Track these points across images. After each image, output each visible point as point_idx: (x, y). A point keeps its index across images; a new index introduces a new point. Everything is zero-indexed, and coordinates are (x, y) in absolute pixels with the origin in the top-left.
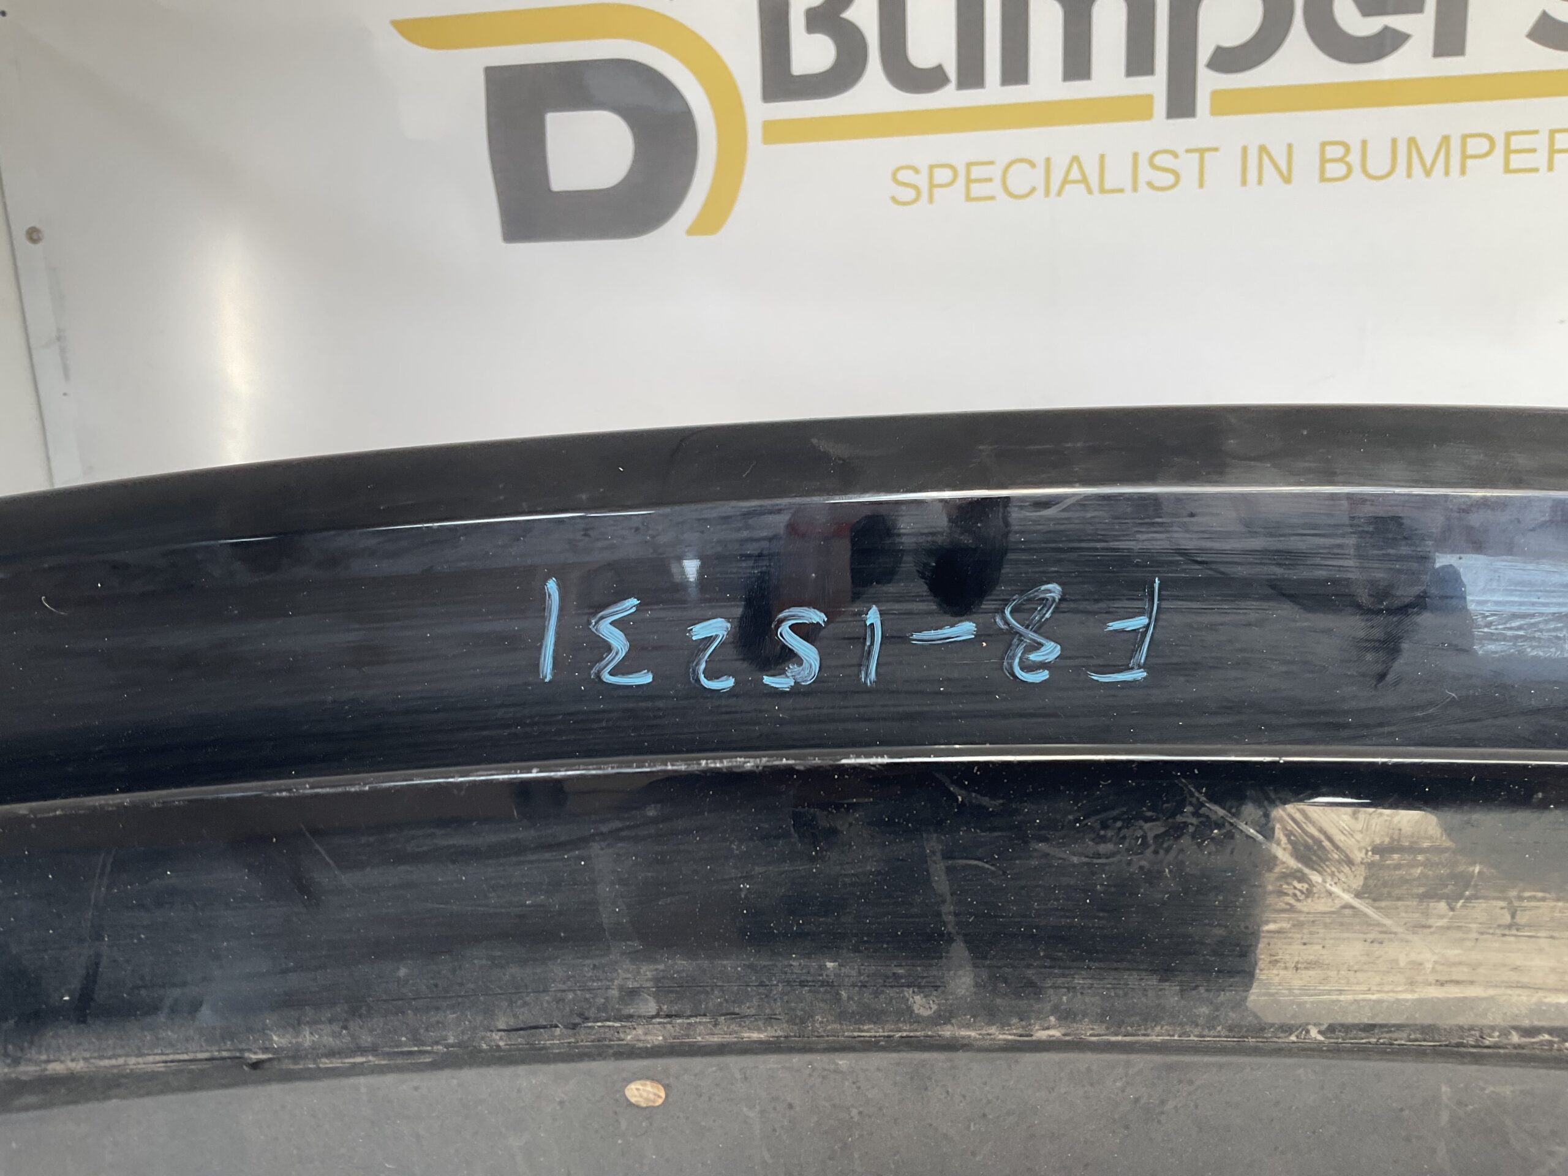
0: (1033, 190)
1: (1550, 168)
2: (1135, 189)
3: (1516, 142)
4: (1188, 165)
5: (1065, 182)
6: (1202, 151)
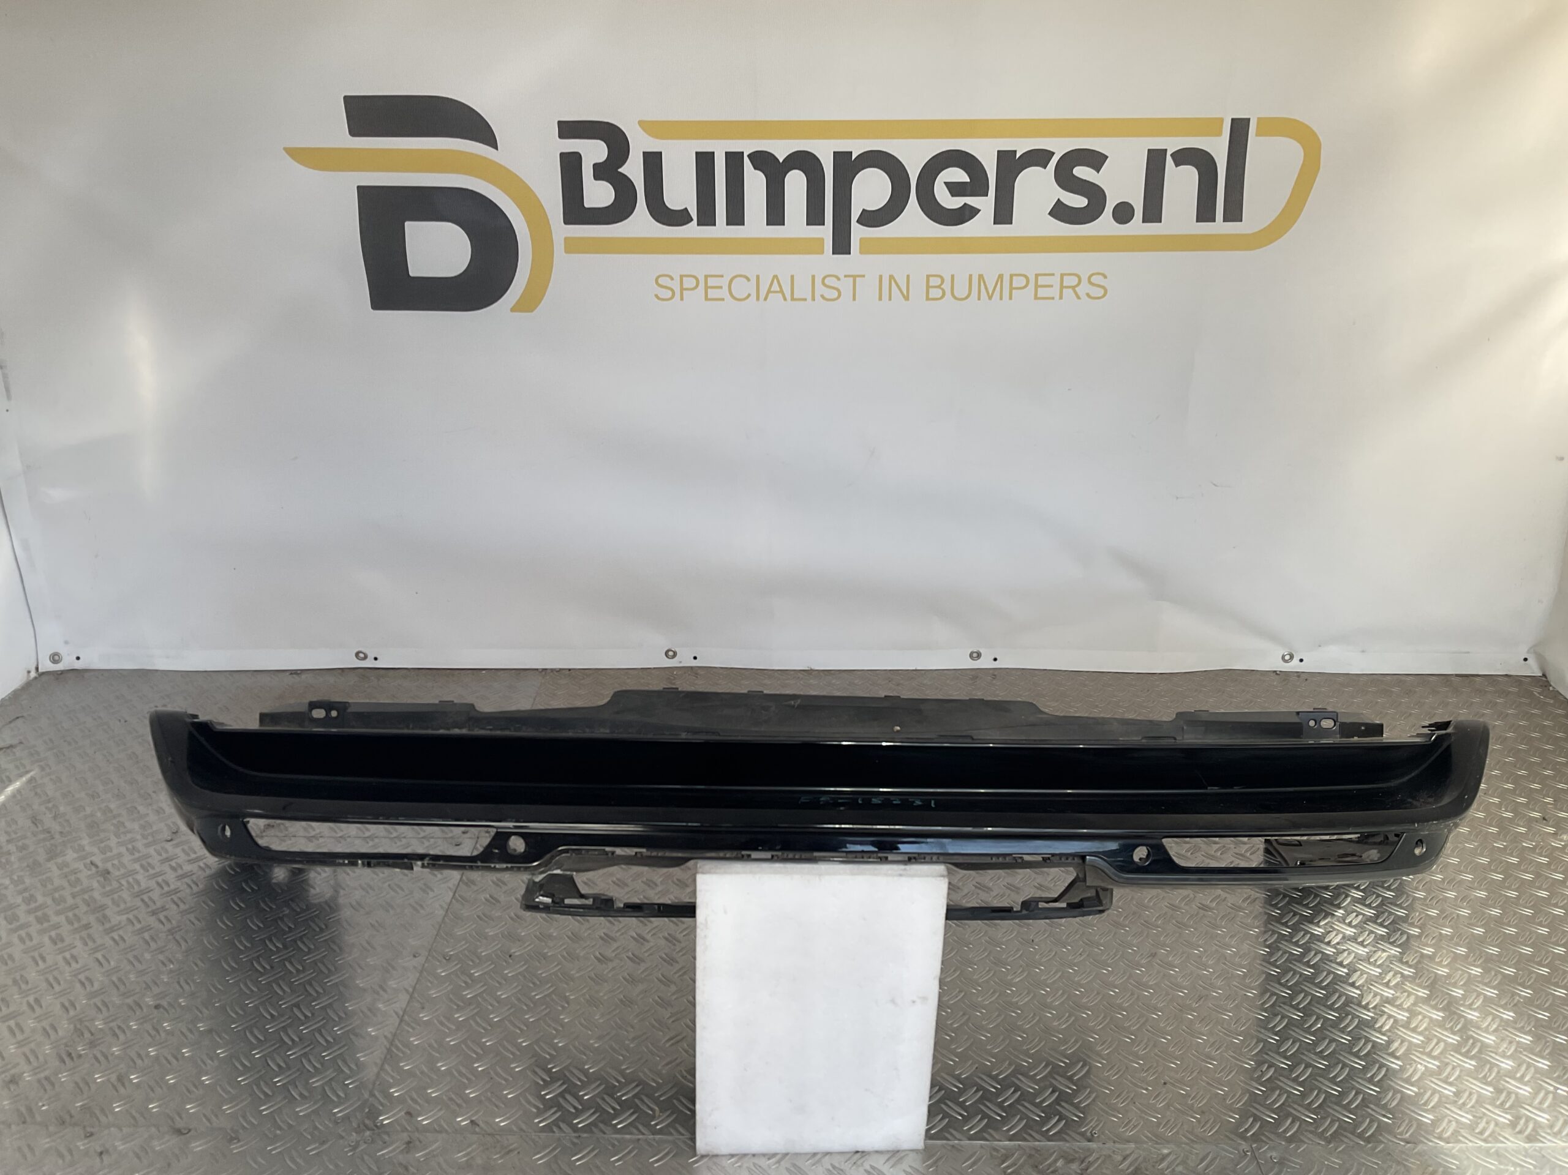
0: (749, 295)
1: (1061, 298)
2: (813, 299)
3: (1042, 281)
4: (846, 285)
5: (769, 292)
6: (854, 277)
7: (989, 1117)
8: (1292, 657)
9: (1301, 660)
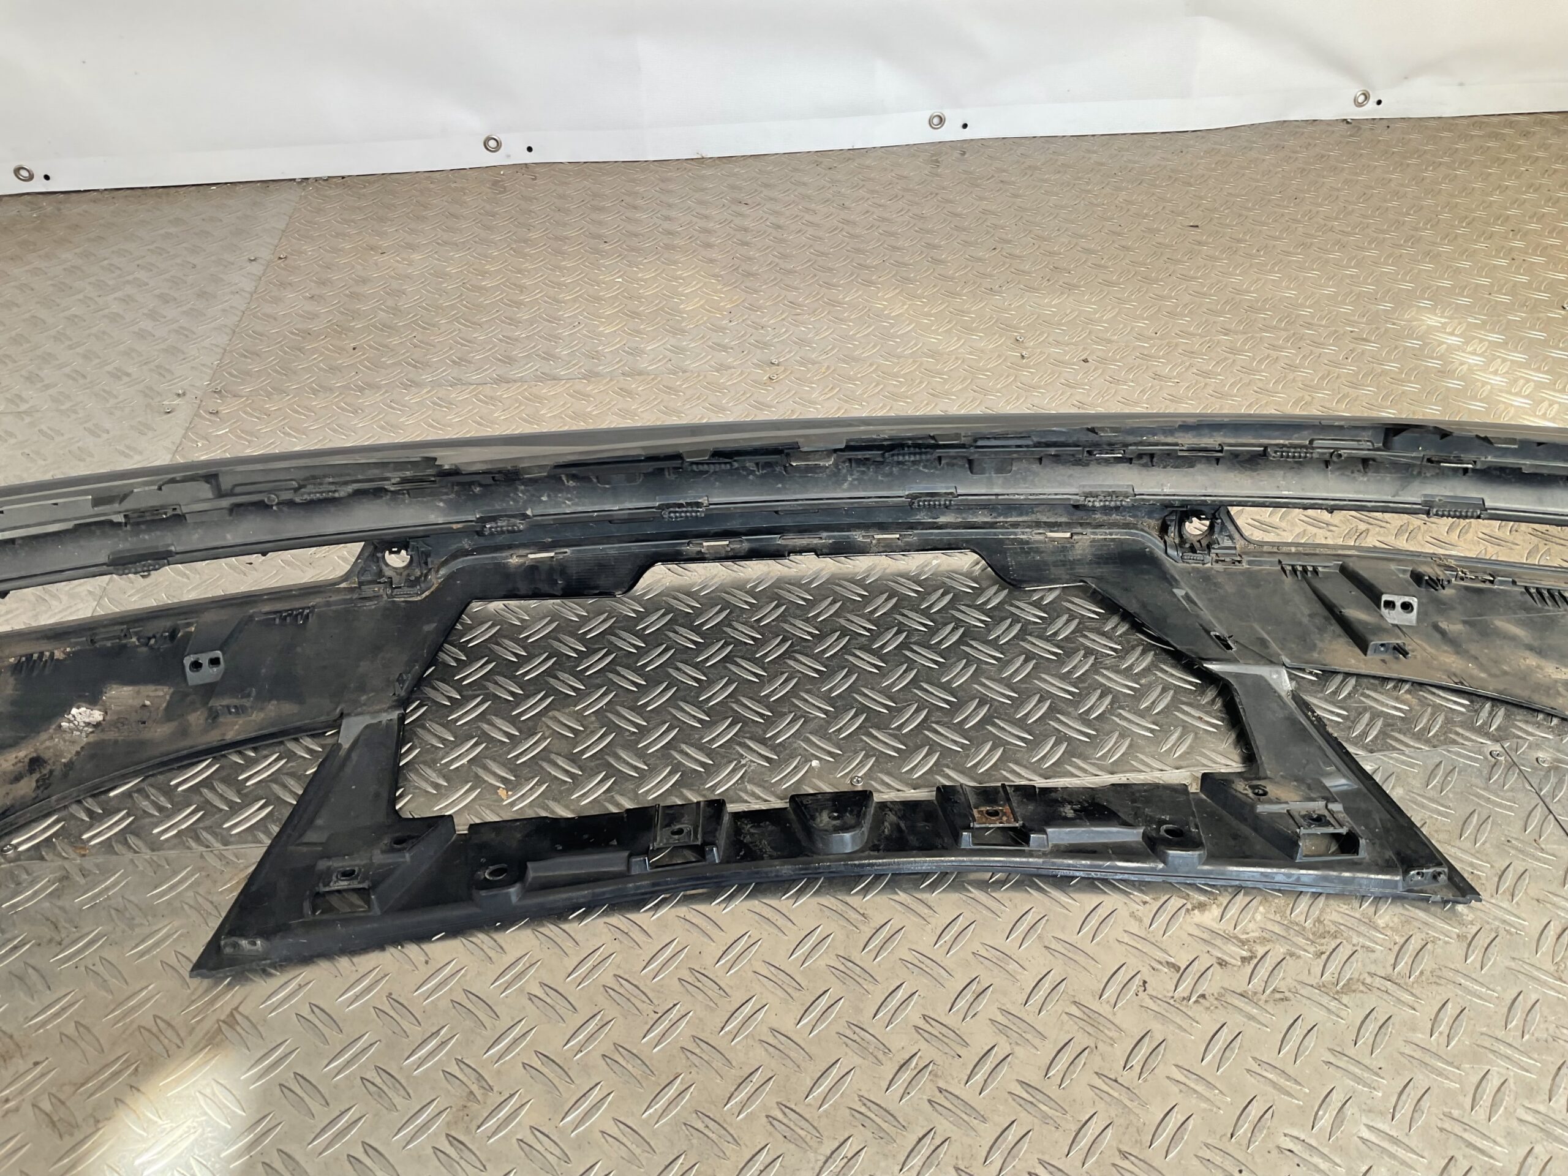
7: (1069, 739)
8: (1367, 97)
9: (1379, 102)
